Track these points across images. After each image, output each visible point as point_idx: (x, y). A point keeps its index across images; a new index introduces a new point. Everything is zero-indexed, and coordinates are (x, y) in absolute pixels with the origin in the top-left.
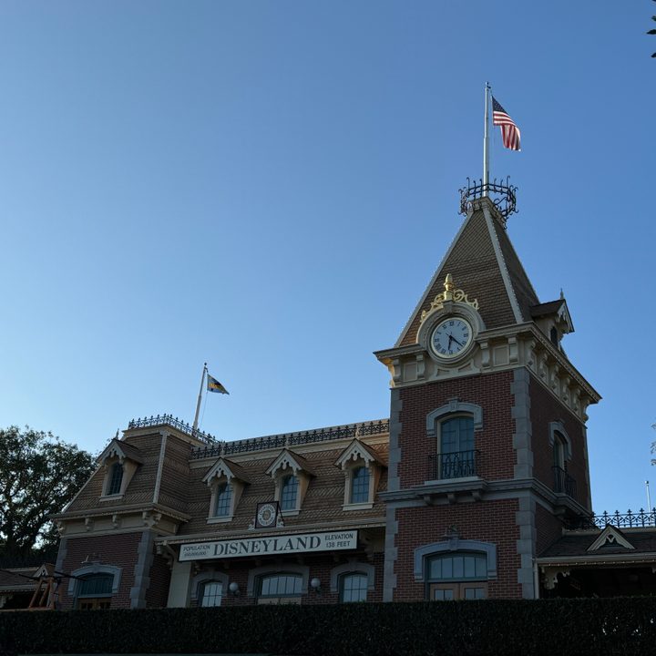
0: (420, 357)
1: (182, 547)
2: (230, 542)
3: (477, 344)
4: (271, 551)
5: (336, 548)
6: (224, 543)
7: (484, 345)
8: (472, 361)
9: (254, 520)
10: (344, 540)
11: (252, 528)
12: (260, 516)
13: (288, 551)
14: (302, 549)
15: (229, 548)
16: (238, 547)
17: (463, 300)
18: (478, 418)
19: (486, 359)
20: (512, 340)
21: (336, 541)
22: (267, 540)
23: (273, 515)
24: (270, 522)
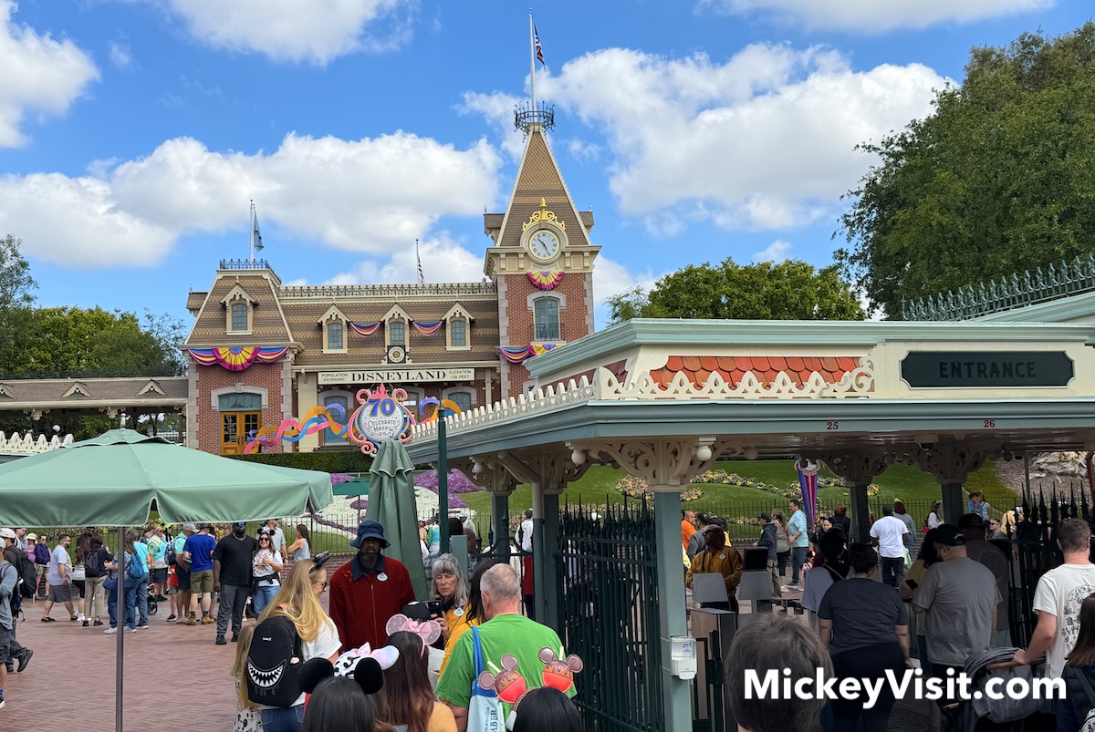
0: (521, 256)
1: (320, 374)
2: (366, 373)
3: (563, 253)
4: (404, 379)
5: (458, 379)
6: (360, 373)
7: (568, 255)
8: (557, 263)
9: (386, 358)
10: (464, 374)
11: (384, 363)
12: (390, 355)
13: (419, 380)
14: (430, 379)
15: (366, 377)
16: (375, 376)
17: (554, 220)
18: (563, 303)
19: (568, 265)
20: (587, 254)
21: (458, 375)
22: (400, 372)
23: (402, 355)
24: (401, 359)
